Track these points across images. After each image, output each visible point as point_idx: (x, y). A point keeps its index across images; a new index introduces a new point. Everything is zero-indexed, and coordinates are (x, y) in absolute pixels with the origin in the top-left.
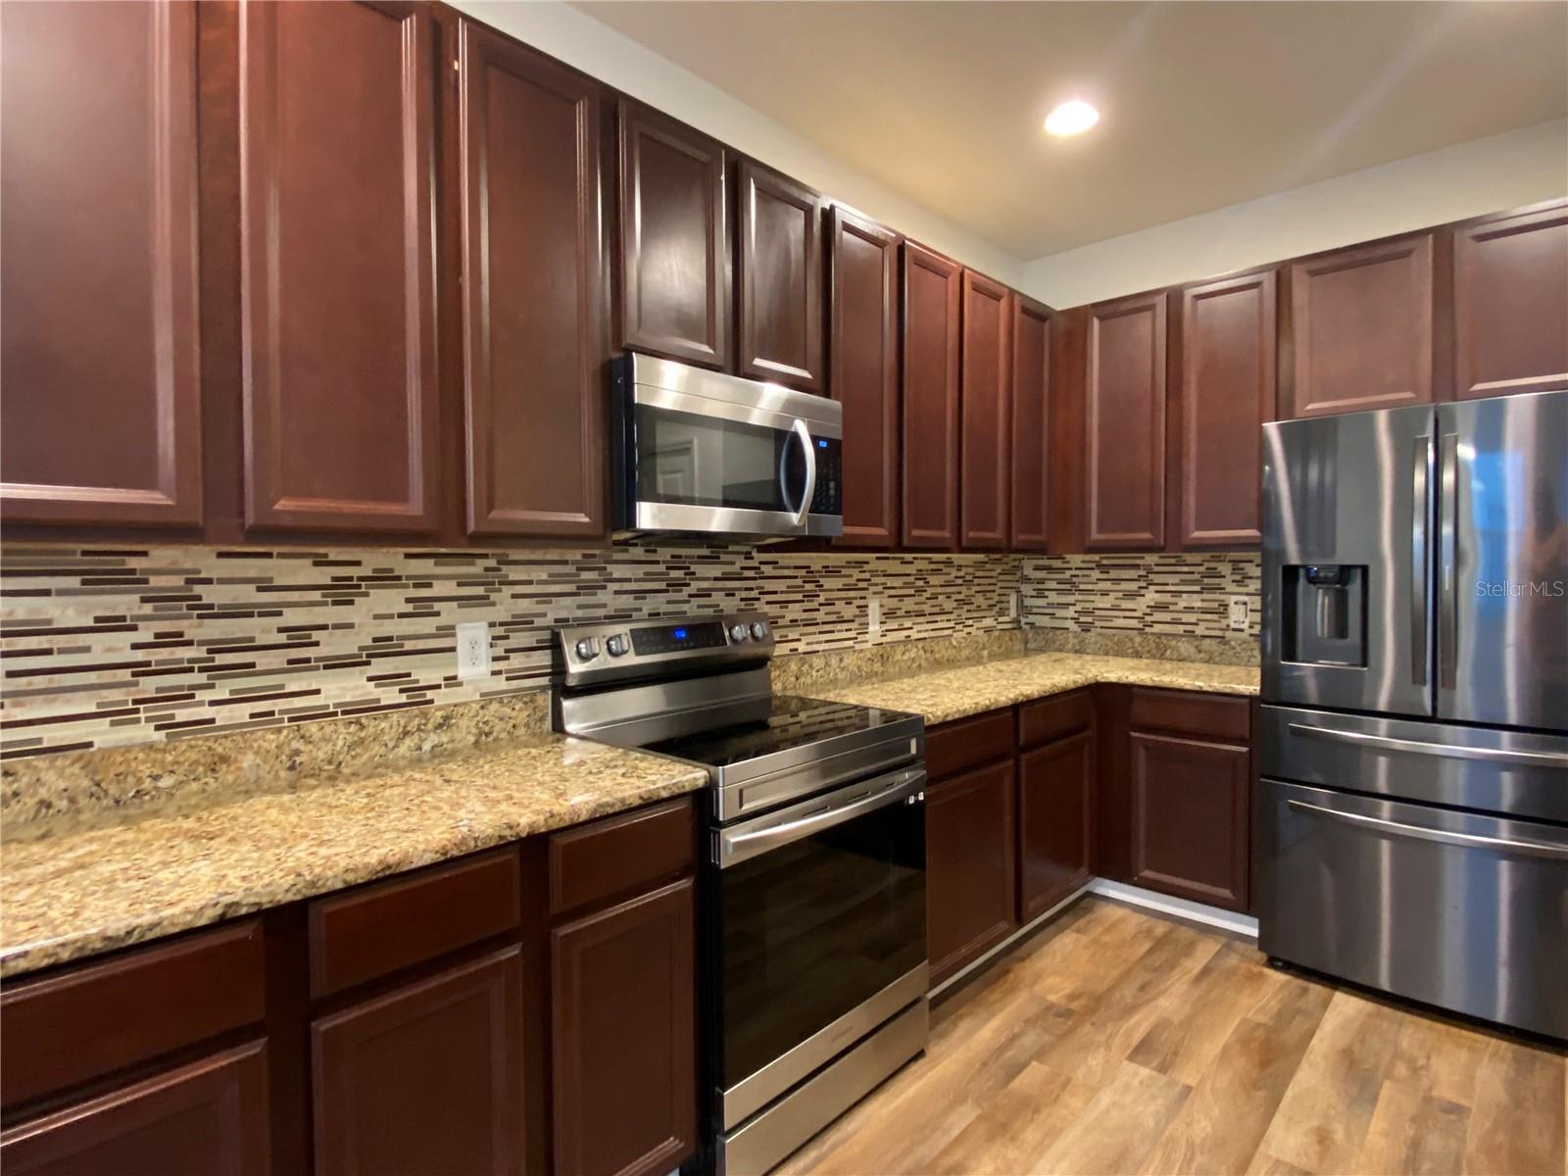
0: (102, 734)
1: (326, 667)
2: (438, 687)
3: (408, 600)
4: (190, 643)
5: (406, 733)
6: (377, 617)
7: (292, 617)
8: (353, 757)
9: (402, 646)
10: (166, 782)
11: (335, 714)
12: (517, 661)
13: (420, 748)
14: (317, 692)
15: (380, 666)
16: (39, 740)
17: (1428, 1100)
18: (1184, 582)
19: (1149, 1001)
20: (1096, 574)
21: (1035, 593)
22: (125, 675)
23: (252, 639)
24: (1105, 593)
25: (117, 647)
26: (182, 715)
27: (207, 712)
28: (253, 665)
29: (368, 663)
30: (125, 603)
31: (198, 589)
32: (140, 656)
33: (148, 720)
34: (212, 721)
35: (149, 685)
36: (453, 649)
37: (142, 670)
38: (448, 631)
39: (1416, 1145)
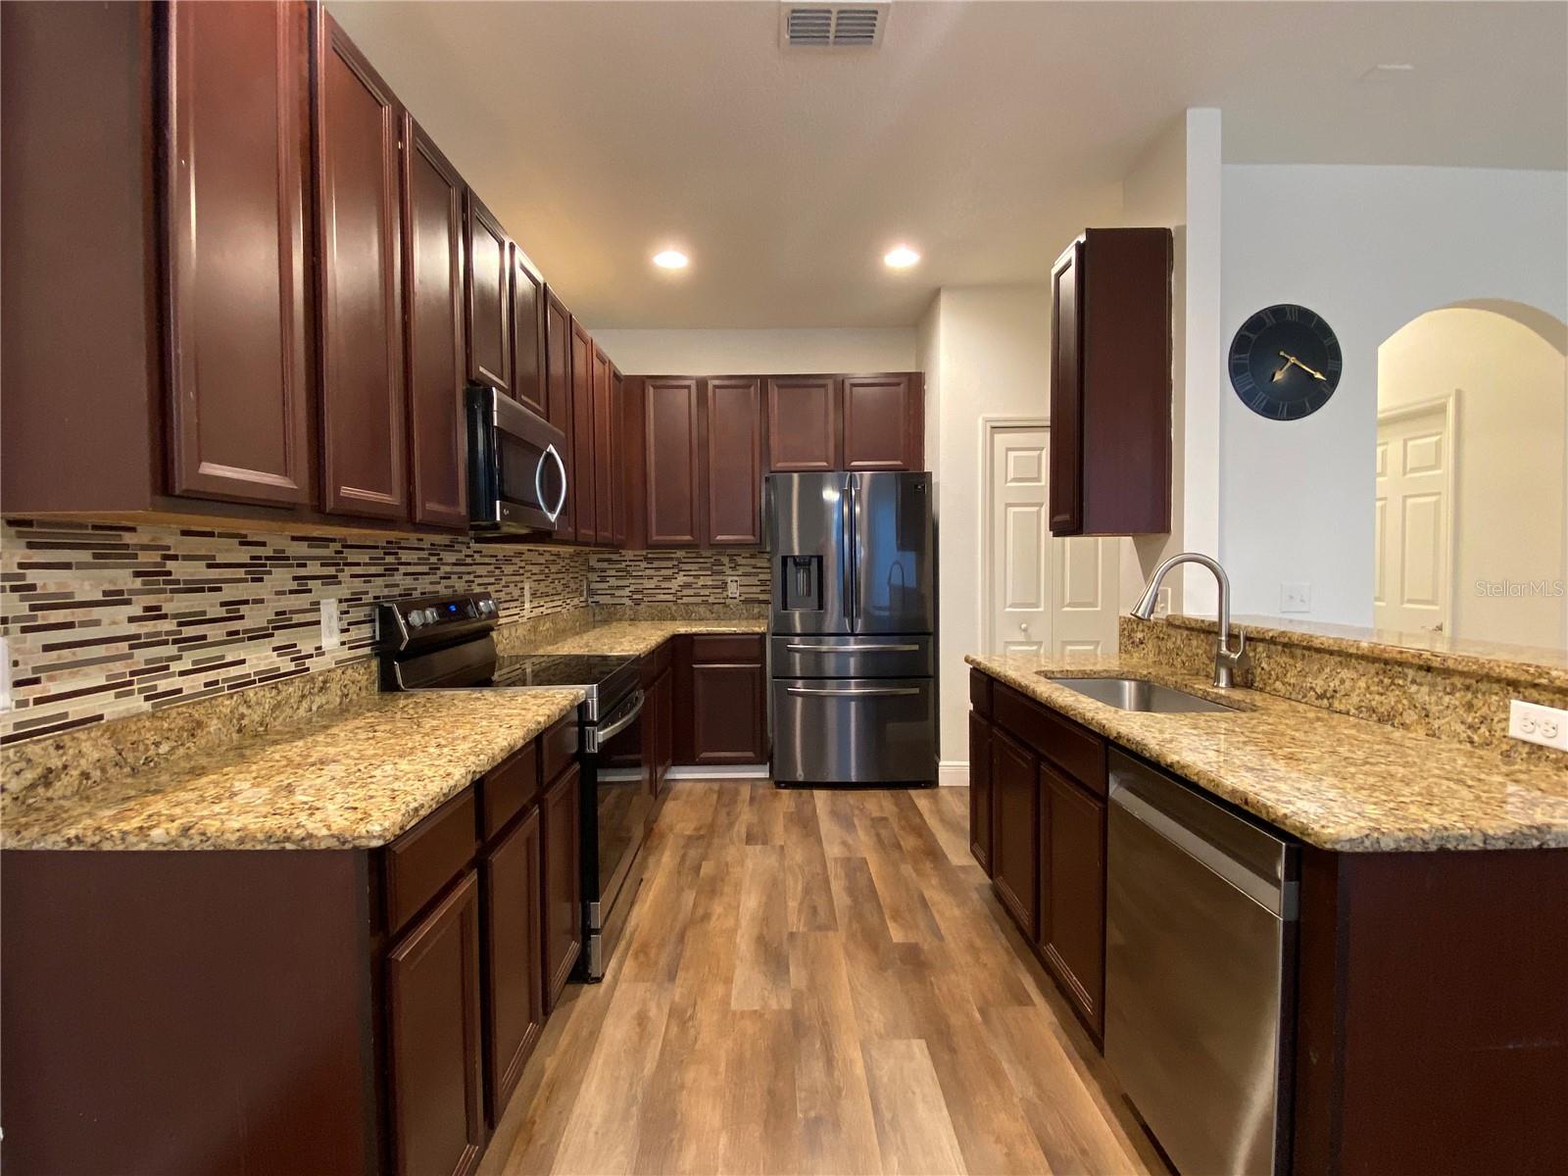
0: (108, 706)
1: (250, 639)
2: (311, 656)
3: (295, 578)
4: (165, 617)
5: (303, 696)
6: (278, 593)
7: (230, 593)
8: (275, 719)
9: (291, 619)
10: (164, 748)
11: (254, 682)
12: (355, 633)
13: (311, 710)
14: (243, 662)
15: (281, 638)
16: (65, 715)
17: (872, 819)
18: (700, 569)
19: (737, 818)
20: (644, 565)
21: (598, 579)
22: (124, 647)
23: (204, 613)
24: (650, 578)
25: (116, 620)
26: (163, 685)
27: (176, 682)
28: (204, 637)
29: (272, 635)
30: (122, 578)
31: (170, 565)
32: (133, 629)
33: (141, 691)
34: (180, 691)
35: (142, 656)
36: (318, 623)
37: (135, 642)
38: (315, 607)
39: (878, 835)
